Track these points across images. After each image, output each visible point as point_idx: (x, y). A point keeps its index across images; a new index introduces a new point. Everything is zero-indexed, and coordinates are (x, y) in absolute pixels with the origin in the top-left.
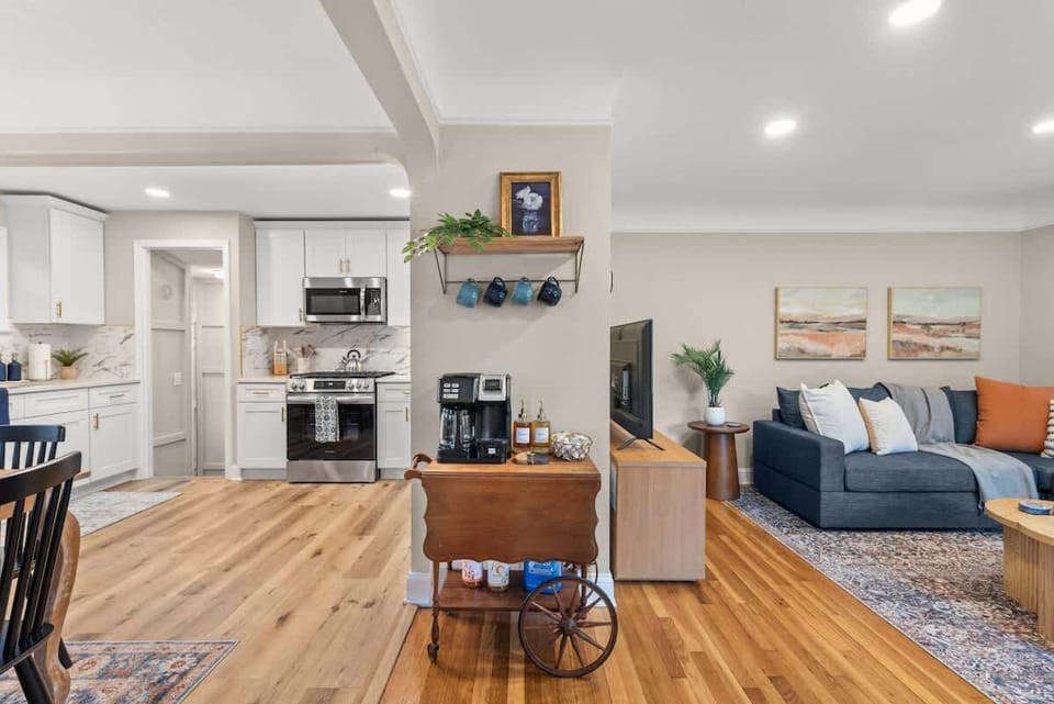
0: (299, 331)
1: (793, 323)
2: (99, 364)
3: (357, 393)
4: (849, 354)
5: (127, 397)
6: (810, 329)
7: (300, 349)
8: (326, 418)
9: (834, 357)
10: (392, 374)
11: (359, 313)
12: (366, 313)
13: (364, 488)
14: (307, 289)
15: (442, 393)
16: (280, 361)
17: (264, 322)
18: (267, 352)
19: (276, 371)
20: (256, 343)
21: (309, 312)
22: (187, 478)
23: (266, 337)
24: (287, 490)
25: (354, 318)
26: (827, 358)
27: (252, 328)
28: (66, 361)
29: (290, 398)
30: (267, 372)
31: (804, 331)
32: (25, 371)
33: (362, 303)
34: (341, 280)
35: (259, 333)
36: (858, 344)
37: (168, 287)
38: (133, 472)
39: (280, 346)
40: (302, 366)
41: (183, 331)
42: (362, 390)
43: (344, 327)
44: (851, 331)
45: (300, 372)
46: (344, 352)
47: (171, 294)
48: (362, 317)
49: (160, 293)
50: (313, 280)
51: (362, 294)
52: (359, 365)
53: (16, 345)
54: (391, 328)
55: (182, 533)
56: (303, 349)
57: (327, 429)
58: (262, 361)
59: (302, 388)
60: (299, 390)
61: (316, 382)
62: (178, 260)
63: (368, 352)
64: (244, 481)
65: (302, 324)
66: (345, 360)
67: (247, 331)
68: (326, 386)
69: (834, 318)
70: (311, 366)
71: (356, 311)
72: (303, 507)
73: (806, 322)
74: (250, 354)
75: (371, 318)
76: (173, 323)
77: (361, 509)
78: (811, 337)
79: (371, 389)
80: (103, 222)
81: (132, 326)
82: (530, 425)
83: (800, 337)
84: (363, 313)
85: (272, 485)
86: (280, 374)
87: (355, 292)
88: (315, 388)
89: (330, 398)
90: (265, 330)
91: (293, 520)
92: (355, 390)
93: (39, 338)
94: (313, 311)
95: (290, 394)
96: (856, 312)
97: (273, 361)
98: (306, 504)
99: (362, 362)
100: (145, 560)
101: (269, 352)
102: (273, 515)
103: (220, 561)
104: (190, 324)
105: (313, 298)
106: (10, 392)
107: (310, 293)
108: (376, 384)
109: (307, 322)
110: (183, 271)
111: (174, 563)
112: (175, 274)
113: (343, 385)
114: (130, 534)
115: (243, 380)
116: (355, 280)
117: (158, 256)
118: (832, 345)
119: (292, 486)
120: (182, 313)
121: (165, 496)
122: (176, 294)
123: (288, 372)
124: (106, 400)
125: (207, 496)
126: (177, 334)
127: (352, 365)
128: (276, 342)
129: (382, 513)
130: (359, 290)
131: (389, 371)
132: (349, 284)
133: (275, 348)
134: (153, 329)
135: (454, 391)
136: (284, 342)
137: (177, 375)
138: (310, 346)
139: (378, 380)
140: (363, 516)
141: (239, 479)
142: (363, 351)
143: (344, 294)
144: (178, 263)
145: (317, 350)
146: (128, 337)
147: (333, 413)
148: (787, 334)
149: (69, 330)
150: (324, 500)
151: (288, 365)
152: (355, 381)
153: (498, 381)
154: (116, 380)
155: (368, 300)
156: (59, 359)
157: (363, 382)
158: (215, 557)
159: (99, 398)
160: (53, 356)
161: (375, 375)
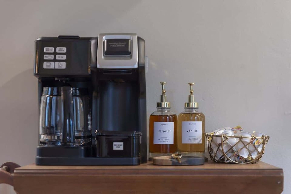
15: (41, 61)
82: (174, 119)
135: (58, 57)
153: (127, 41)
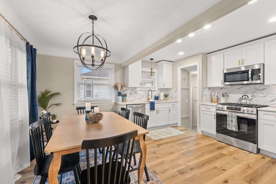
0: (222, 88)
2: (171, 97)
3: (247, 113)
5: (176, 105)
7: (222, 94)
8: (232, 121)
10: (267, 106)
11: (248, 80)
12: (252, 80)
13: (250, 154)
14: (225, 73)
16: (215, 98)
17: (209, 86)
18: (210, 95)
19: (213, 102)
20: (207, 92)
21: (225, 81)
22: (188, 129)
23: (210, 90)
24: (216, 143)
25: (245, 82)
27: (206, 88)
28: (166, 96)
29: (217, 111)
30: (210, 101)
32: (160, 98)
33: (250, 76)
34: (240, 68)
35: (208, 89)
37: (185, 78)
38: (177, 124)
39: (215, 93)
40: (223, 100)
41: (188, 89)
42: (250, 112)
43: (241, 86)
45: (221, 103)
46: (241, 96)
47: (186, 79)
48: (250, 82)
49: (184, 79)
50: (227, 70)
51: (250, 72)
52: (248, 101)
53: (158, 93)
54: (266, 86)
55: (184, 147)
56: (223, 94)
57: (232, 125)
58: (208, 98)
59: (222, 108)
60: (221, 109)
61: (227, 107)
62: (187, 70)
63: (252, 96)
64: (203, 135)
65: (223, 86)
66: (241, 99)
67: (204, 89)
68: (232, 109)
70: (226, 100)
71: (247, 79)
72: (221, 154)
74: (205, 96)
75: (254, 82)
76: (186, 87)
77: (249, 167)
79: (255, 112)
80: (172, 65)
81: (177, 88)
84: (250, 80)
85: (211, 139)
86: (215, 102)
87: (247, 72)
88: (227, 109)
89: (233, 114)
90: (210, 88)
91: (217, 158)
92: (246, 112)
93: (162, 91)
94: (227, 81)
95: (217, 110)
97: (212, 98)
98: (223, 153)
99: (249, 100)
100: (173, 152)
101: (211, 95)
102: (210, 152)
103: (190, 164)
104: (190, 87)
105: (227, 76)
106: (155, 102)
107: (226, 75)
108: (257, 111)
109: (225, 85)
110: (189, 73)
111: (179, 158)
112: (187, 74)
113: (240, 109)
114: (172, 142)
115: (202, 103)
116: (246, 67)
117: (183, 70)
119: (218, 142)
120: (188, 84)
121: (182, 133)
122: (187, 79)
123: (217, 102)
124: (171, 106)
125: (192, 137)
126: (187, 90)
127: (244, 101)
128: (213, 92)
129: (262, 175)
130: (248, 70)
131: (266, 105)
132: (243, 69)
133: (213, 93)
134: (182, 89)
136: (216, 92)
137: (187, 100)
138: (225, 93)
139: (258, 109)
140: (250, 172)
141: (201, 134)
142: (250, 96)
143: (241, 73)
144: (187, 71)
145: (228, 95)
146: (176, 91)
147: (235, 120)
149: (167, 89)
150: (231, 154)
151: (217, 100)
152: (245, 108)
154: (174, 101)
155: (253, 74)
156: (165, 96)
157: (250, 109)
158: (189, 161)
159: (170, 105)
160: (164, 95)
161: (257, 106)
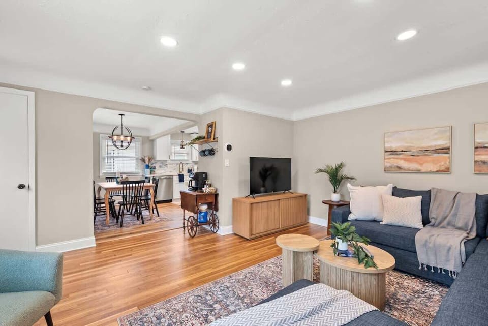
1: (393, 152)
4: (435, 170)
6: (405, 155)
9: (423, 171)
26: (418, 172)
31: (401, 156)
36: (443, 163)
44: (435, 155)
69: (423, 148)
73: (402, 151)
78: (405, 160)
83: (399, 160)
96: (442, 143)
118: (421, 164)
148: (390, 158)
